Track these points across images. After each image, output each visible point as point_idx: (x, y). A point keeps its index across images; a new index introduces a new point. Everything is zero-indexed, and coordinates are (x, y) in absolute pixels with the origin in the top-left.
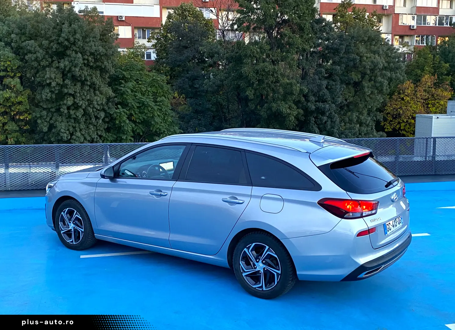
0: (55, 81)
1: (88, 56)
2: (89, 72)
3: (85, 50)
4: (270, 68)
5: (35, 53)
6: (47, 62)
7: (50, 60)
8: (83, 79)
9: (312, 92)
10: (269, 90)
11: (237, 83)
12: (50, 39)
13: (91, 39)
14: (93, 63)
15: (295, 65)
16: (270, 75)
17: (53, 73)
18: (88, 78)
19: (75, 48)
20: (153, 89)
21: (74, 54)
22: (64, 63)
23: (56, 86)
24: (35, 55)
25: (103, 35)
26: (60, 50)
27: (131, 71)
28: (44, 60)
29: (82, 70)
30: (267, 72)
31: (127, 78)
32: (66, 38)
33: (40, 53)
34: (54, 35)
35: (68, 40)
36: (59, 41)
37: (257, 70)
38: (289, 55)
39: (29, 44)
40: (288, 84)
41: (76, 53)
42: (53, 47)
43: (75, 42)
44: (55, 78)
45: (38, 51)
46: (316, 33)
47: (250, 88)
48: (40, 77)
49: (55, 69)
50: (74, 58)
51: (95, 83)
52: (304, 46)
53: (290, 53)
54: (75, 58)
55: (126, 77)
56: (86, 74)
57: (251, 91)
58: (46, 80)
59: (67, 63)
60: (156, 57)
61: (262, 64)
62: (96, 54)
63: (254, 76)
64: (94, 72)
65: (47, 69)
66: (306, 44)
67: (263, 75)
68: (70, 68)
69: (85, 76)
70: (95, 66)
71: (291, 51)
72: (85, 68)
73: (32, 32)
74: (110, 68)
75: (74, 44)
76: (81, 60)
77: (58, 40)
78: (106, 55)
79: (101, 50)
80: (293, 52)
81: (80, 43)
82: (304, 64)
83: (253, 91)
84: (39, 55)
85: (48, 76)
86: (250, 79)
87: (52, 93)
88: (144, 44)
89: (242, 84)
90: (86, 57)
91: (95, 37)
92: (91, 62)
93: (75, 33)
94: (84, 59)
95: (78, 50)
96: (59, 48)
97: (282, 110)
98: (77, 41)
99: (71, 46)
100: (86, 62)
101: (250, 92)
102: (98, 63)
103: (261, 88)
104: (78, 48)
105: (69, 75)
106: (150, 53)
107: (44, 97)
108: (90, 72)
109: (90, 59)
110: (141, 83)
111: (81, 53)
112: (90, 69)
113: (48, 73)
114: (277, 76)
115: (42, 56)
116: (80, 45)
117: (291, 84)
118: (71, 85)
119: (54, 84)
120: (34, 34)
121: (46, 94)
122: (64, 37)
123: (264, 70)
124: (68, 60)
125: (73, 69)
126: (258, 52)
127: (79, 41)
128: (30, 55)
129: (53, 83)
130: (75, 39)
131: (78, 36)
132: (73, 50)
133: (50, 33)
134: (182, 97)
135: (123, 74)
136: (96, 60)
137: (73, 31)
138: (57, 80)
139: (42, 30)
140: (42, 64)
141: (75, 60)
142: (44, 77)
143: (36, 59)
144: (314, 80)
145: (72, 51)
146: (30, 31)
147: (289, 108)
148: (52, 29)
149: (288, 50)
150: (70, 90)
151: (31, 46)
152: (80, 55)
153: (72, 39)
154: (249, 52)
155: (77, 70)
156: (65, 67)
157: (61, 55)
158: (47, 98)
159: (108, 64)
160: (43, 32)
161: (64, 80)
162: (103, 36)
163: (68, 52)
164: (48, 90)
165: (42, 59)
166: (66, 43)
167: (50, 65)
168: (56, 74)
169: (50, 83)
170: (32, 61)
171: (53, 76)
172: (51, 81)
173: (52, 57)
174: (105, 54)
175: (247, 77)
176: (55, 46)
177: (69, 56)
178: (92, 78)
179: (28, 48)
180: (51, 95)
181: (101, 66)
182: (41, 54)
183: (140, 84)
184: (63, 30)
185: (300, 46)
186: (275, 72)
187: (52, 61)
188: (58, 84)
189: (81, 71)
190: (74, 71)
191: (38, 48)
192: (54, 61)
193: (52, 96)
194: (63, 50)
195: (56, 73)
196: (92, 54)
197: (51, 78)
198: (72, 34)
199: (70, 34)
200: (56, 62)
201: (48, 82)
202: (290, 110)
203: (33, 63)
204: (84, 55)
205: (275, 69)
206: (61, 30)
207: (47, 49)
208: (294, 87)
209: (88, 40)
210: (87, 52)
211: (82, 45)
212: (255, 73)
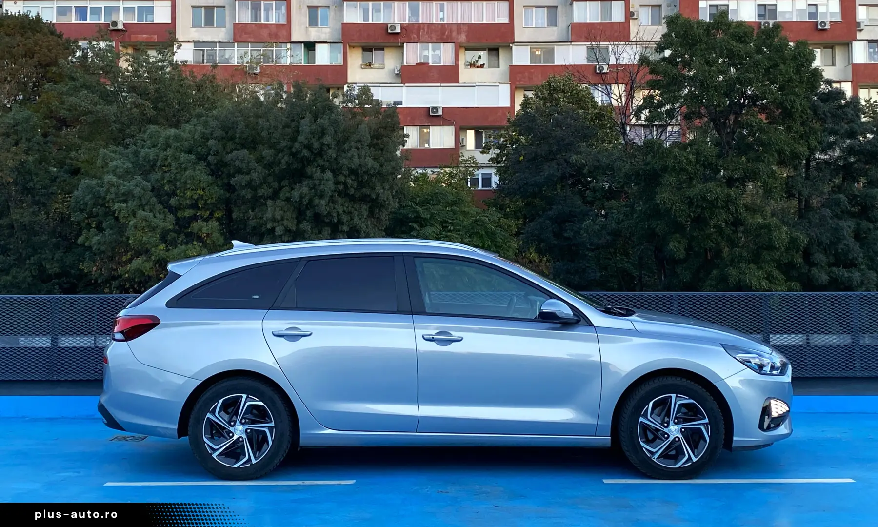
0: (283, 225)
1: (346, 176)
2: (348, 207)
3: (340, 165)
4: (717, 193)
5: (248, 173)
6: (271, 190)
7: (275, 185)
8: (336, 221)
9: (820, 244)
10: (719, 239)
11: (649, 226)
12: (278, 147)
13: (353, 144)
14: (355, 189)
15: (776, 188)
16: (719, 208)
17: (280, 210)
18: (345, 218)
19: (321, 162)
20: (475, 239)
21: (318, 174)
22: (302, 190)
23: (285, 234)
24: (247, 177)
25: (376, 136)
26: (294, 167)
27: (434, 205)
28: (265, 186)
29: (333, 203)
30: (711, 202)
31: (425, 219)
32: (306, 142)
33: (258, 173)
34: (284, 139)
35: (309, 147)
36: (293, 149)
37: (690, 197)
38: (761, 166)
39: (238, 157)
40: (762, 227)
41: (323, 171)
42: (283, 161)
43: (322, 150)
44: (282, 219)
45: (254, 169)
46: (824, 121)
47: (677, 235)
48: (256, 218)
49: (283, 203)
50: (318, 181)
51: (358, 227)
52: (795, 148)
53: (763, 161)
54: (320, 180)
55: (423, 216)
56: (341, 212)
57: (679, 242)
58: (266, 224)
59: (305, 190)
60: (498, 182)
61: (700, 186)
62: (361, 172)
63: (682, 211)
64: (357, 206)
65: (269, 202)
66: (800, 143)
67: (703, 209)
68: (311, 201)
69: (338, 214)
70: (358, 195)
71: (765, 157)
72: (340, 200)
73: (245, 136)
74: (387, 199)
76: (331, 183)
77: (291, 148)
78: (380, 173)
79: (370, 166)
80: (769, 161)
81: (332, 153)
82: (800, 185)
83: (684, 242)
84: (254, 175)
85: (269, 215)
86: (675, 215)
88: (473, 158)
89: (660, 227)
90: (342, 178)
91: (359, 141)
92: (351, 187)
93: (323, 133)
94: (337, 183)
95: (327, 165)
96: (292, 164)
97: (751, 283)
98: (325, 148)
99: (314, 158)
100: (341, 187)
101: (676, 244)
102: (364, 190)
103: (703, 236)
104: (328, 161)
105: (309, 213)
106: (491, 175)
108: (350, 208)
109: (349, 181)
110: (452, 228)
111: (333, 171)
112: (350, 201)
113: (269, 209)
114: (736, 210)
115: (261, 178)
116: (331, 156)
117: (767, 227)
118: (312, 233)
119: (280, 230)
120: (250, 139)
122: (302, 143)
123: (704, 199)
124: (308, 184)
125: (316, 201)
126: (691, 162)
127: (330, 148)
128: (239, 177)
129: (277, 229)
130: (323, 144)
131: (327, 139)
132: (319, 165)
133: (276, 135)
134: (545, 259)
135: (417, 212)
136: (361, 184)
137: (319, 131)
138: (285, 222)
139: (263, 131)
140: (260, 192)
141: (320, 185)
142: (263, 218)
143: (249, 185)
144: (823, 218)
145: (317, 167)
146: (242, 133)
147: (767, 278)
148: (281, 127)
149: (760, 157)
151: (242, 161)
152: (329, 174)
153: (316, 145)
154: (670, 162)
155: (323, 202)
156: (302, 197)
157: (298, 175)
159: (382, 191)
160: (264, 134)
161: (299, 222)
162: (377, 139)
163: (309, 170)
165: (261, 184)
166: (306, 153)
167: (275, 196)
168: (285, 212)
169: (273, 230)
170: (243, 188)
171: (278, 214)
172: (276, 224)
173: (279, 181)
174: (379, 171)
175: (668, 211)
176: (285, 159)
177: (311, 177)
178: (352, 219)
179: (237, 163)
181: (370, 195)
182: (258, 175)
183: (450, 231)
184: (300, 129)
185: (786, 148)
186: (729, 200)
187: (281, 188)
188: (288, 231)
189: (330, 204)
190: (317, 206)
191: (253, 164)
192: (284, 187)
194: (300, 166)
195: (285, 209)
196: (353, 172)
197: (274, 220)
198: (317, 136)
199: (314, 137)
200: (287, 188)
201: (269, 226)
202: (770, 282)
203: (243, 192)
204: (338, 175)
205: (729, 195)
206: (298, 132)
207: (270, 166)
208: (776, 234)
209: (346, 146)
210: (345, 168)
211: (334, 155)
212: (685, 203)
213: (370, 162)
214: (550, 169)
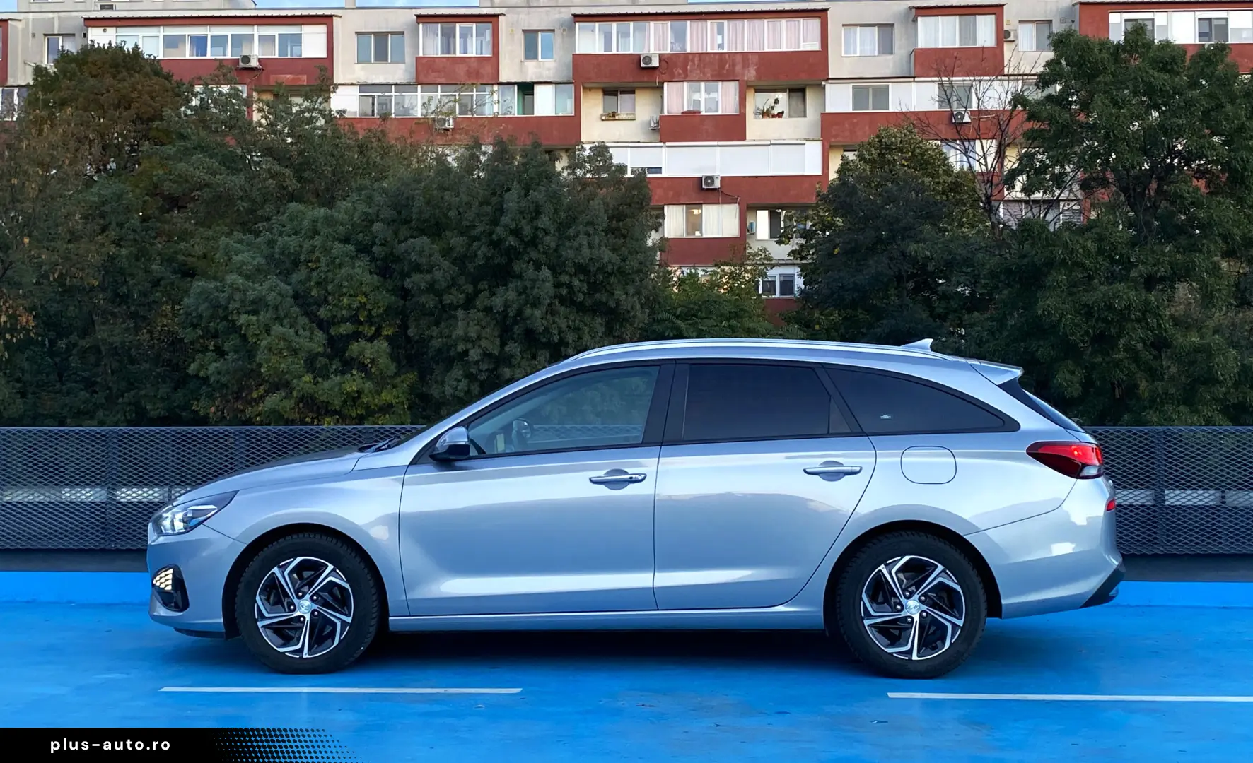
1: (571, 276)
2: (574, 321)
3: (563, 259)
4: (1129, 298)
5: (429, 271)
6: (463, 296)
7: (470, 289)
8: (556, 341)
12: (474, 233)
13: (581, 228)
14: (585, 294)
15: (1220, 291)
16: (1132, 321)
17: (475, 325)
18: (568, 337)
19: (534, 255)
21: (530, 271)
22: (506, 296)
23: (482, 360)
24: (428, 277)
25: (618, 217)
26: (496, 262)
27: (702, 318)
28: (453, 290)
29: (552, 315)
30: (1120, 313)
32: (513, 226)
33: (443, 271)
34: (481, 222)
35: (516, 232)
36: (494, 236)
37: (1088, 305)
39: (414, 248)
40: (1196, 349)
41: (538, 267)
42: (479, 252)
43: (535, 237)
44: (479, 338)
45: (438, 265)
47: (1069, 362)
48: (441, 337)
49: (480, 314)
50: (530, 283)
54: (534, 281)
55: (686, 335)
56: (564, 326)
57: (1072, 373)
58: (455, 345)
59: (512, 295)
61: (1104, 288)
62: (592, 269)
63: (1076, 325)
64: (587, 319)
65: (460, 313)
67: (1107, 322)
68: (520, 312)
69: (559, 332)
70: (589, 302)
72: (562, 310)
73: (425, 216)
74: (633, 308)
75: (534, 242)
76: (549, 286)
77: (491, 234)
78: (621, 271)
79: (606, 260)
81: (551, 242)
83: (1079, 374)
84: (438, 274)
85: (459, 332)
86: (1065, 332)
87: (470, 381)
88: (765, 250)
89: (1043, 350)
90: (565, 278)
91: (590, 224)
92: (579, 291)
93: (538, 212)
94: (558, 285)
95: (543, 258)
96: (492, 257)
98: (541, 234)
99: (525, 249)
100: (564, 291)
101: (1068, 376)
102: (597, 296)
103: (1108, 363)
104: (544, 253)
105: (517, 329)
107: (448, 390)
108: (577, 322)
109: (576, 283)
111: (552, 268)
112: (577, 312)
113: (460, 323)
114: (1159, 325)
115: (449, 278)
116: (549, 246)
117: (1206, 349)
118: (523, 358)
119: (474, 354)
120: (433, 221)
121: (455, 383)
122: (507, 226)
123: (1110, 307)
124: (516, 286)
125: (528, 311)
126: (1089, 252)
127: (547, 234)
128: (416, 277)
129: (472, 352)
130: (537, 229)
131: (544, 221)
132: (531, 260)
133: (470, 215)
135: (678, 329)
136: (594, 287)
137: (531, 209)
138: (484, 343)
139: (450, 209)
140: (447, 299)
141: (532, 288)
142: (451, 336)
143: (431, 288)
145: (529, 262)
146: (420, 213)
148: (477, 204)
150: (518, 371)
151: (421, 253)
152: (546, 273)
153: (527, 230)
154: (1058, 253)
155: (539, 313)
156: (507, 306)
157: (501, 274)
158: (457, 392)
159: (624, 296)
160: (452, 214)
161: (503, 344)
163: (517, 266)
164: (461, 372)
165: (449, 287)
166: (512, 241)
167: (468, 304)
168: (483, 327)
169: (466, 353)
170: (422, 292)
171: (474, 332)
172: (469, 346)
173: (475, 283)
174: (619, 268)
175: (1054, 326)
176: (482, 250)
177: (520, 277)
178: (581, 339)
179: (413, 257)
180: (469, 386)
181: (607, 302)
182: (444, 274)
184: (504, 206)
186: (1147, 309)
187: (477, 293)
188: (487, 355)
189: (549, 317)
190: (528, 318)
191: (437, 258)
192: (481, 291)
193: (472, 388)
194: (504, 260)
195: (484, 323)
196: (581, 269)
197: (467, 339)
198: (528, 217)
199: (524, 218)
200: (487, 293)
201: (460, 348)
204: (560, 274)
205: (1147, 302)
206: (501, 210)
207: (461, 261)
209: (571, 232)
210: (569, 263)
211: (553, 245)
212: (1081, 314)
213: (606, 255)
214: (878, 265)
